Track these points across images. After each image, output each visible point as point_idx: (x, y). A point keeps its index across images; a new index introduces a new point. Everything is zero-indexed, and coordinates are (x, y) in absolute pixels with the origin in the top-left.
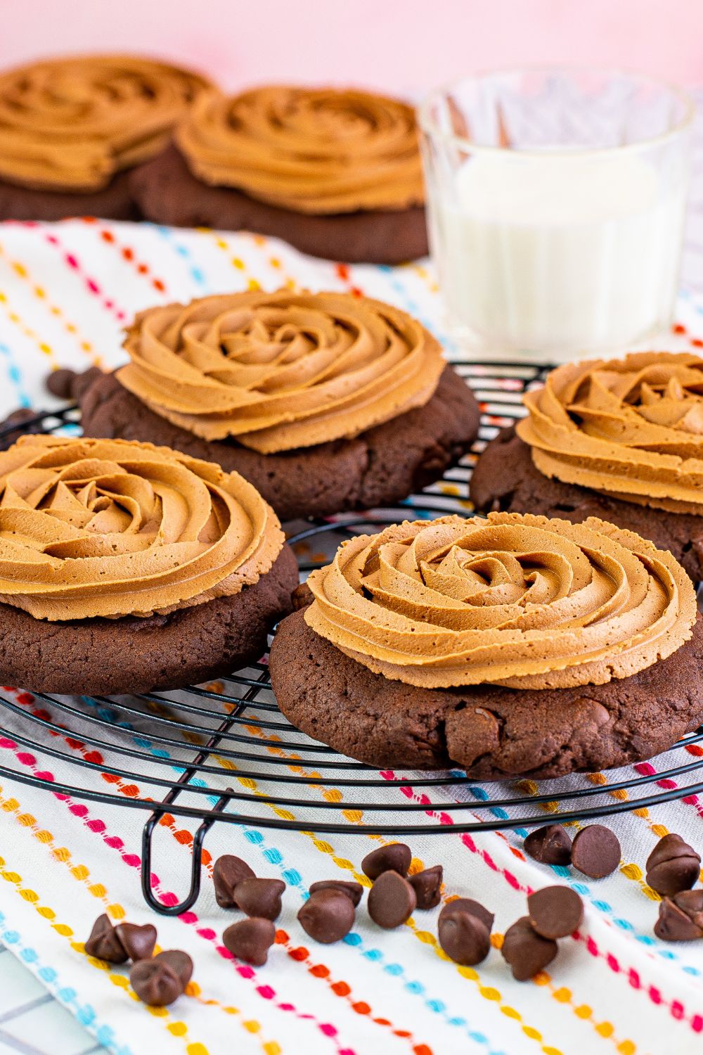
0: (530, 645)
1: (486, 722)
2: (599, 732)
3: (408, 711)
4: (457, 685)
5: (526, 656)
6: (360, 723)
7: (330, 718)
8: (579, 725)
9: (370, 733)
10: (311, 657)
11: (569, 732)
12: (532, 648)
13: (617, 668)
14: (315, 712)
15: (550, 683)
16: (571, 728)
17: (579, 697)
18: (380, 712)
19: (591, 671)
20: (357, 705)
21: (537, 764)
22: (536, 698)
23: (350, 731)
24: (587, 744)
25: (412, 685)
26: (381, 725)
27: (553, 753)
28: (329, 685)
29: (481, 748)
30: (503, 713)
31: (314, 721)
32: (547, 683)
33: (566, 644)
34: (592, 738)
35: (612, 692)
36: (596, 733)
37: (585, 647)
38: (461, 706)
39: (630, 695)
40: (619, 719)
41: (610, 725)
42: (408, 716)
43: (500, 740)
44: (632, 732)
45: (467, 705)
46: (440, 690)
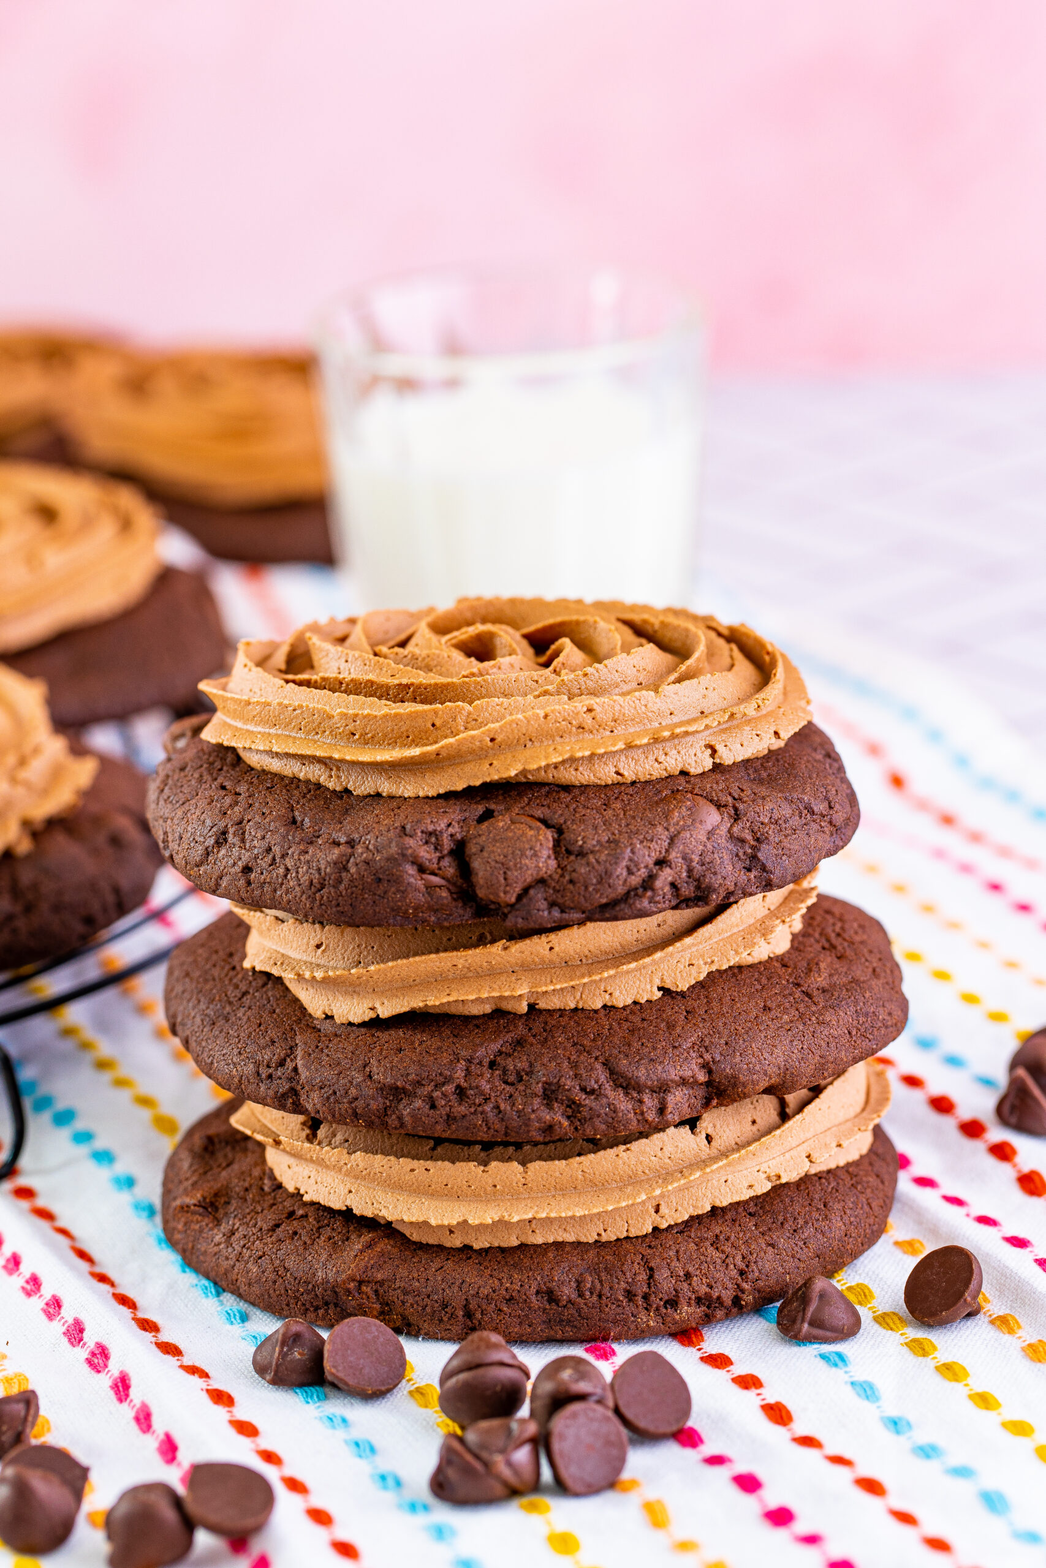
0: (590, 710)
1: (532, 833)
2: (708, 839)
3: (403, 828)
4: (478, 783)
5: (583, 728)
6: (324, 857)
7: (274, 859)
8: (678, 827)
9: (345, 869)
10: (223, 788)
11: (665, 838)
12: (593, 714)
13: (720, 748)
14: (246, 857)
15: (622, 771)
16: (666, 833)
17: (669, 792)
18: (356, 836)
19: (682, 752)
20: (317, 834)
21: (621, 890)
22: (603, 796)
23: (311, 871)
24: (693, 856)
25: (400, 797)
26: (362, 854)
27: (643, 873)
28: (264, 814)
29: (529, 872)
30: (557, 819)
31: (247, 870)
32: (618, 773)
33: (643, 708)
34: (701, 847)
35: (717, 783)
36: (705, 839)
37: (671, 714)
38: (488, 815)
39: (744, 788)
40: (736, 820)
41: (723, 830)
42: (406, 835)
43: (556, 858)
44: (758, 840)
45: (496, 814)
46: (449, 796)
